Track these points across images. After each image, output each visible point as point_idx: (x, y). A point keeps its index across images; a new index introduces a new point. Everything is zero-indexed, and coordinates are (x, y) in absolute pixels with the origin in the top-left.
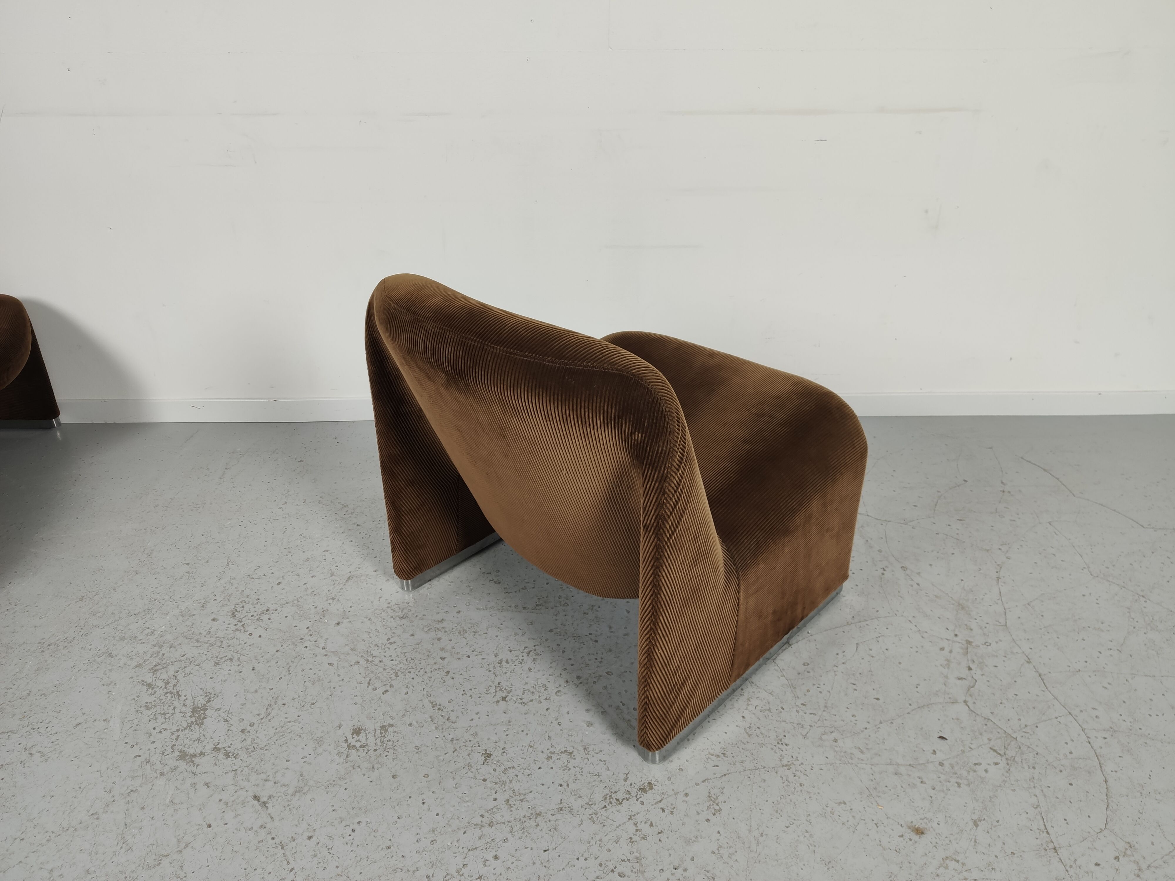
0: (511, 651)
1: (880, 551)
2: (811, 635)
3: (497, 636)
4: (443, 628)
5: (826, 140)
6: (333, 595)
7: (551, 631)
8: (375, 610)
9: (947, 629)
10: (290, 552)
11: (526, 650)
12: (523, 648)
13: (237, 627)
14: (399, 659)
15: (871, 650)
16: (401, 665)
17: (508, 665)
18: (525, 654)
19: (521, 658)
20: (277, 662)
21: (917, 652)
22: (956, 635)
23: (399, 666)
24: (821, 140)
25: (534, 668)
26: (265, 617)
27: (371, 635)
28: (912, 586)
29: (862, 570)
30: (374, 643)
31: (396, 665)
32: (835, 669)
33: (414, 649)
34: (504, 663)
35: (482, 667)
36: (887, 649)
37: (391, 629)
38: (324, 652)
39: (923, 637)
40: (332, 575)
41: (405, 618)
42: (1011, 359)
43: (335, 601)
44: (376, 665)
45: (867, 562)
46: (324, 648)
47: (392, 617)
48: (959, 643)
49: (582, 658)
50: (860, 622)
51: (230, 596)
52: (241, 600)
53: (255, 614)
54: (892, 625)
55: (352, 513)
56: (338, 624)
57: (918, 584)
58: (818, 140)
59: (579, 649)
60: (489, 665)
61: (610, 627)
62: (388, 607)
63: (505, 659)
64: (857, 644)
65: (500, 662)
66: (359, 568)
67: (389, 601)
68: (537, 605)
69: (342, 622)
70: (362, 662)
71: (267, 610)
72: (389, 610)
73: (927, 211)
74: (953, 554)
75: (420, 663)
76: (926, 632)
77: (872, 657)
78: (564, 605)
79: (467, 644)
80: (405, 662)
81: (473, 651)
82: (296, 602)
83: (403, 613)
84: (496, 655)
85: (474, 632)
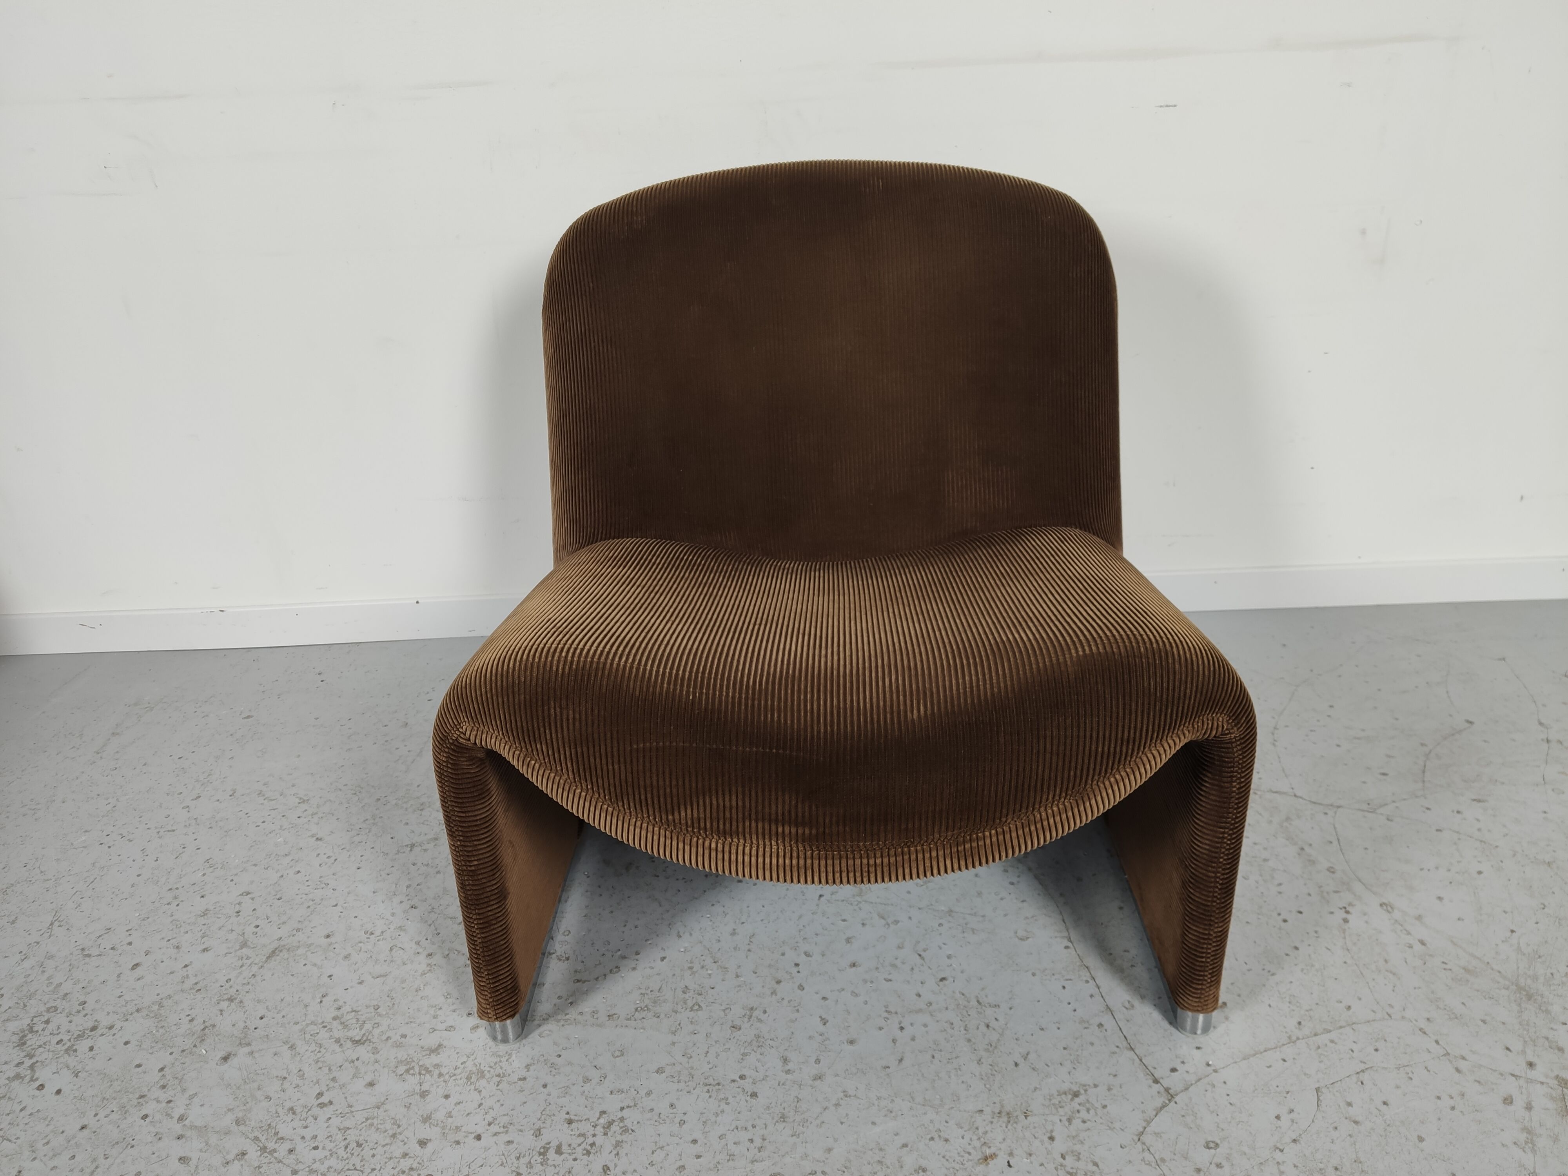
0: (570, 1122)
1: (1331, 870)
2: (1215, 1071)
3: (545, 1086)
4: (437, 1066)
5: (1175, 106)
6: (232, 991)
7: (659, 1071)
8: (307, 1025)
9: (1508, 1049)
10: (176, 898)
11: (602, 1121)
12: (598, 1115)
13: (20, 1070)
14: (333, 1145)
15: (1349, 1104)
16: (333, 1162)
17: (558, 1159)
18: (599, 1130)
19: (590, 1140)
20: (73, 1157)
21: (1453, 1108)
22: (1531, 1065)
23: (327, 1163)
24: (1167, 106)
25: (616, 1166)
26: (83, 1046)
27: (286, 1085)
28: (1411, 947)
29: (1301, 912)
30: (288, 1105)
31: (322, 1162)
32: (1278, 1155)
33: (367, 1119)
34: (551, 1154)
35: (502, 1164)
36: (1385, 1103)
37: (330, 1070)
38: (178, 1128)
39: (1458, 1070)
40: (244, 945)
41: (363, 1044)
42: (1522, 498)
43: (233, 1005)
44: (280, 1162)
45: (1309, 895)
46: (181, 1118)
47: (338, 1041)
48: (1542, 1083)
49: (721, 1137)
50: (1316, 1035)
51: (30, 997)
52: (48, 1006)
53: (66, 1038)
54: (1385, 1040)
55: (313, 814)
56: (225, 1059)
57: (1422, 943)
58: (1161, 107)
59: (717, 1115)
60: (518, 1158)
61: (785, 1060)
62: (335, 1019)
63: (554, 1144)
64: (1318, 1090)
65: (543, 1153)
66: (298, 930)
67: (341, 1003)
68: (636, 1010)
69: (234, 1055)
70: (253, 1154)
71: (94, 1029)
72: (335, 1024)
73: (1363, 232)
74: (1480, 873)
75: (373, 1156)
76: (1464, 1058)
77: (1356, 1122)
78: (692, 1009)
79: (480, 1105)
80: (342, 1153)
81: (490, 1124)
82: (156, 1007)
83: (363, 1032)
84: (538, 1133)
85: (499, 1076)
